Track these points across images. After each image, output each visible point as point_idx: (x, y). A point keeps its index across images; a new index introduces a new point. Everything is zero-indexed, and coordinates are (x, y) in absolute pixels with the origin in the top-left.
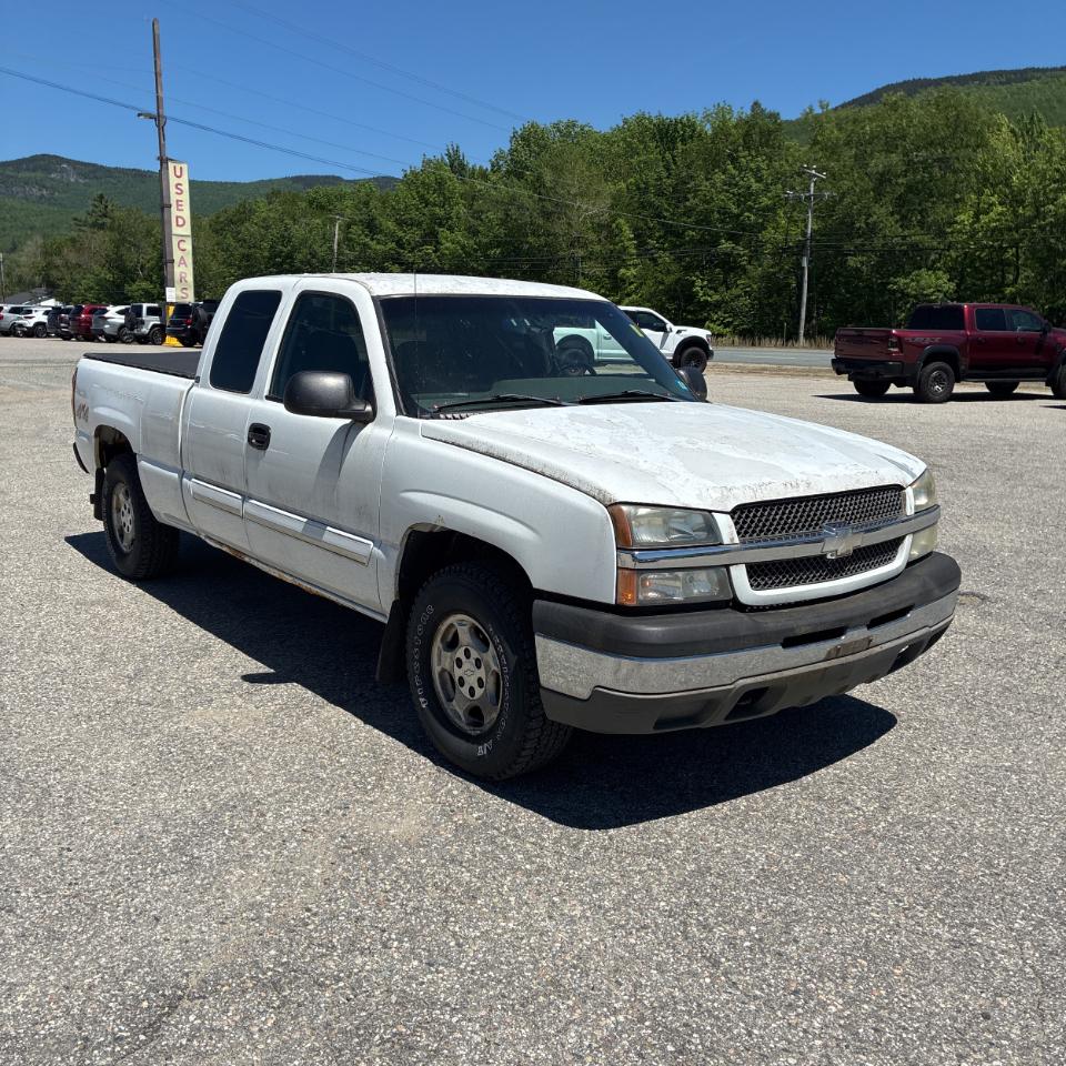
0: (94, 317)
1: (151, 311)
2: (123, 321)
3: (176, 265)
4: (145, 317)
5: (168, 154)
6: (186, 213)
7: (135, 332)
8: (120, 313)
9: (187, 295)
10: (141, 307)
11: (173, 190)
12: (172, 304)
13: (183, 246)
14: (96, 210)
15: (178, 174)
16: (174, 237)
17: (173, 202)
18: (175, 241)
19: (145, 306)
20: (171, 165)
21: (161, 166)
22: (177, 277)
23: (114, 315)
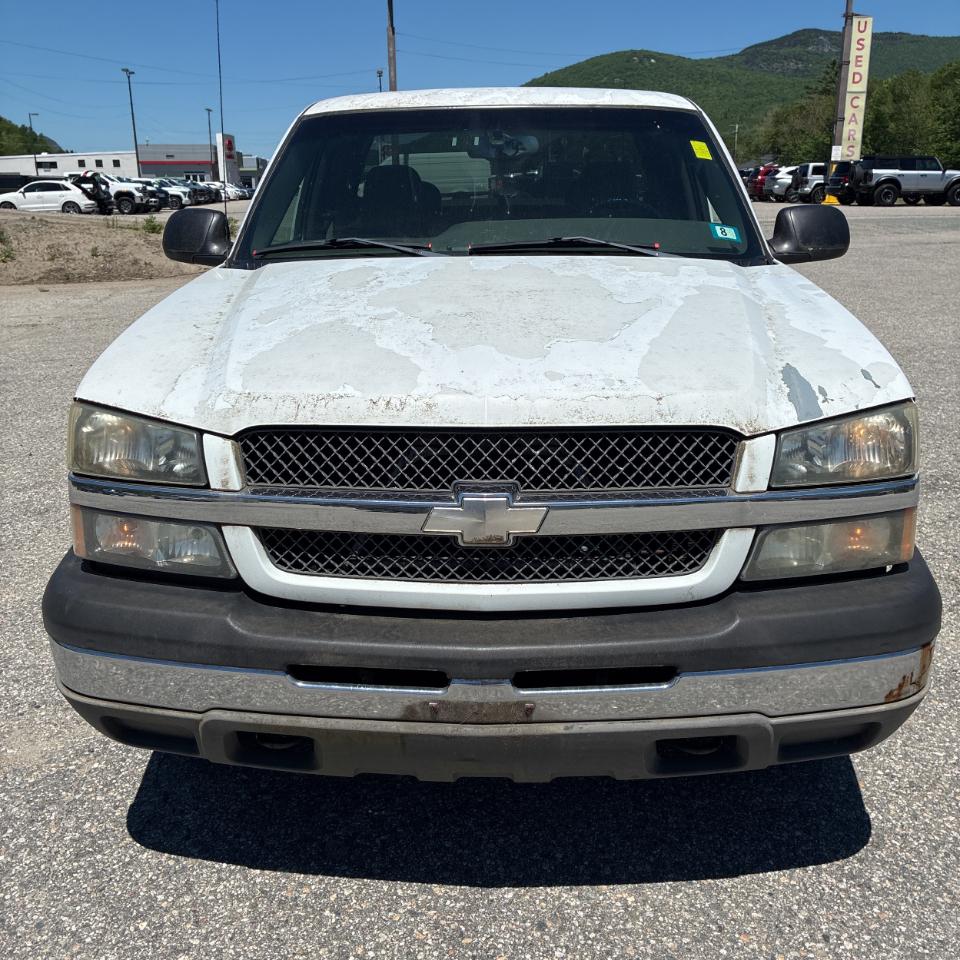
0: (767, 178)
1: (816, 171)
2: (790, 181)
3: (846, 122)
4: (810, 176)
5: (854, 10)
6: (864, 69)
7: (799, 191)
8: (790, 173)
9: (853, 153)
10: (808, 166)
11: (854, 45)
12: (835, 162)
13: (855, 103)
14: (827, 76)
15: (862, 29)
16: (848, 95)
17: (852, 59)
18: (849, 97)
19: (812, 165)
20: (855, 20)
21: (846, 22)
22: (845, 135)
23: (784, 176)
